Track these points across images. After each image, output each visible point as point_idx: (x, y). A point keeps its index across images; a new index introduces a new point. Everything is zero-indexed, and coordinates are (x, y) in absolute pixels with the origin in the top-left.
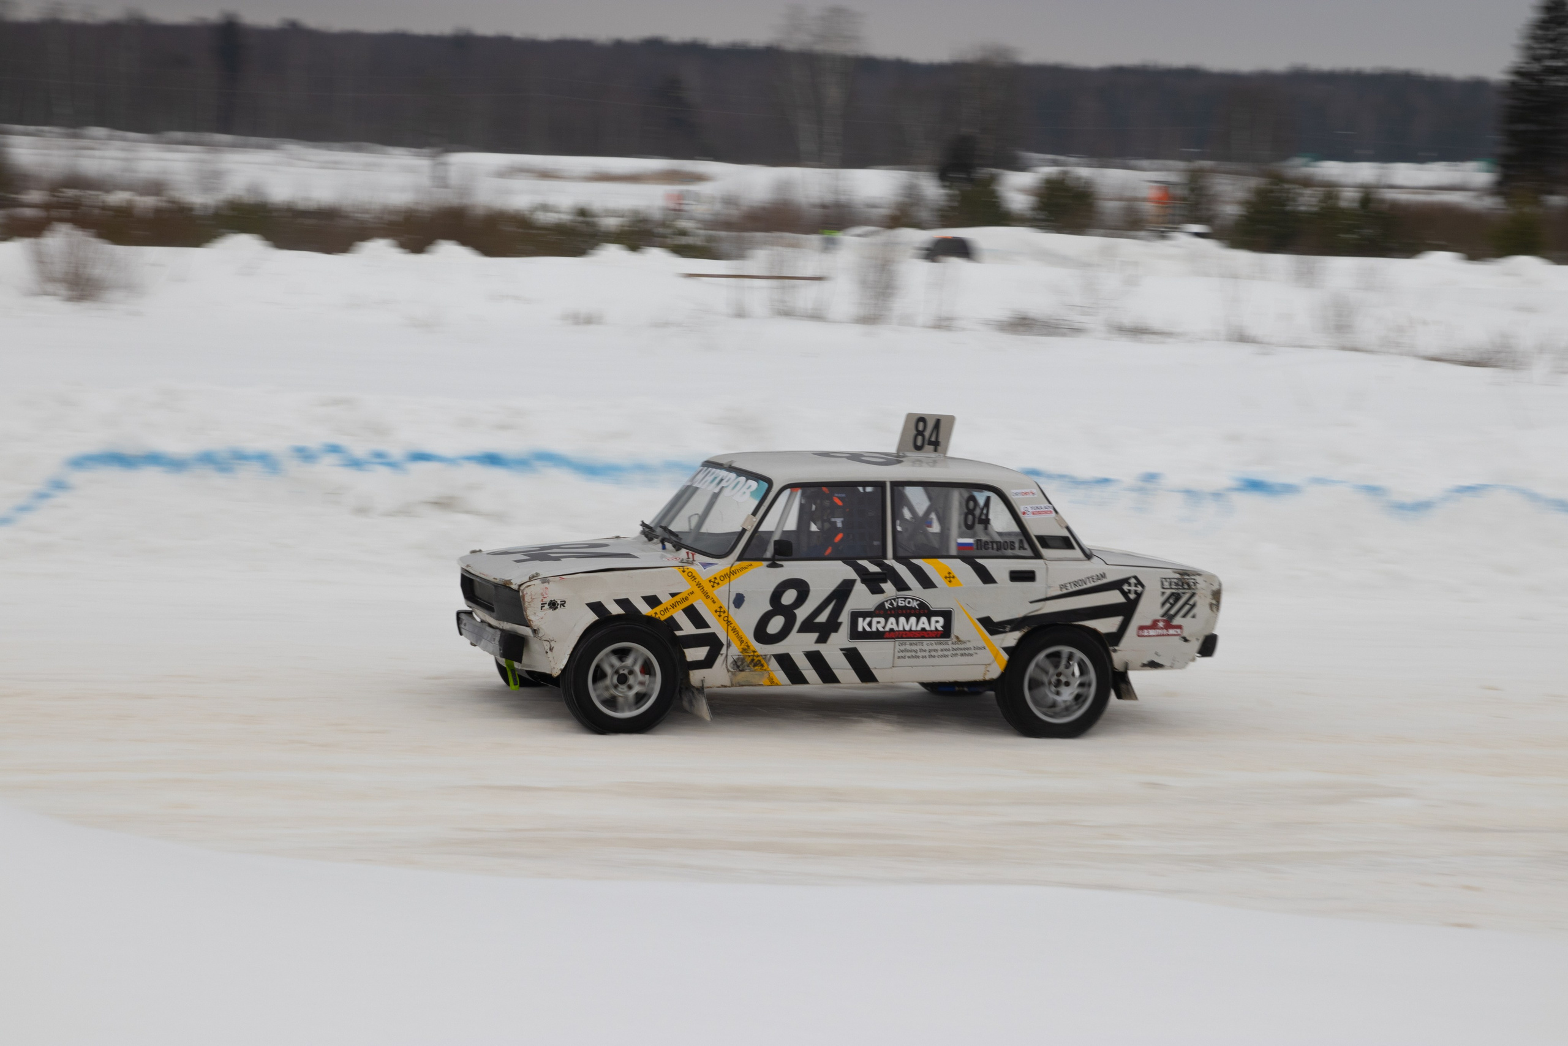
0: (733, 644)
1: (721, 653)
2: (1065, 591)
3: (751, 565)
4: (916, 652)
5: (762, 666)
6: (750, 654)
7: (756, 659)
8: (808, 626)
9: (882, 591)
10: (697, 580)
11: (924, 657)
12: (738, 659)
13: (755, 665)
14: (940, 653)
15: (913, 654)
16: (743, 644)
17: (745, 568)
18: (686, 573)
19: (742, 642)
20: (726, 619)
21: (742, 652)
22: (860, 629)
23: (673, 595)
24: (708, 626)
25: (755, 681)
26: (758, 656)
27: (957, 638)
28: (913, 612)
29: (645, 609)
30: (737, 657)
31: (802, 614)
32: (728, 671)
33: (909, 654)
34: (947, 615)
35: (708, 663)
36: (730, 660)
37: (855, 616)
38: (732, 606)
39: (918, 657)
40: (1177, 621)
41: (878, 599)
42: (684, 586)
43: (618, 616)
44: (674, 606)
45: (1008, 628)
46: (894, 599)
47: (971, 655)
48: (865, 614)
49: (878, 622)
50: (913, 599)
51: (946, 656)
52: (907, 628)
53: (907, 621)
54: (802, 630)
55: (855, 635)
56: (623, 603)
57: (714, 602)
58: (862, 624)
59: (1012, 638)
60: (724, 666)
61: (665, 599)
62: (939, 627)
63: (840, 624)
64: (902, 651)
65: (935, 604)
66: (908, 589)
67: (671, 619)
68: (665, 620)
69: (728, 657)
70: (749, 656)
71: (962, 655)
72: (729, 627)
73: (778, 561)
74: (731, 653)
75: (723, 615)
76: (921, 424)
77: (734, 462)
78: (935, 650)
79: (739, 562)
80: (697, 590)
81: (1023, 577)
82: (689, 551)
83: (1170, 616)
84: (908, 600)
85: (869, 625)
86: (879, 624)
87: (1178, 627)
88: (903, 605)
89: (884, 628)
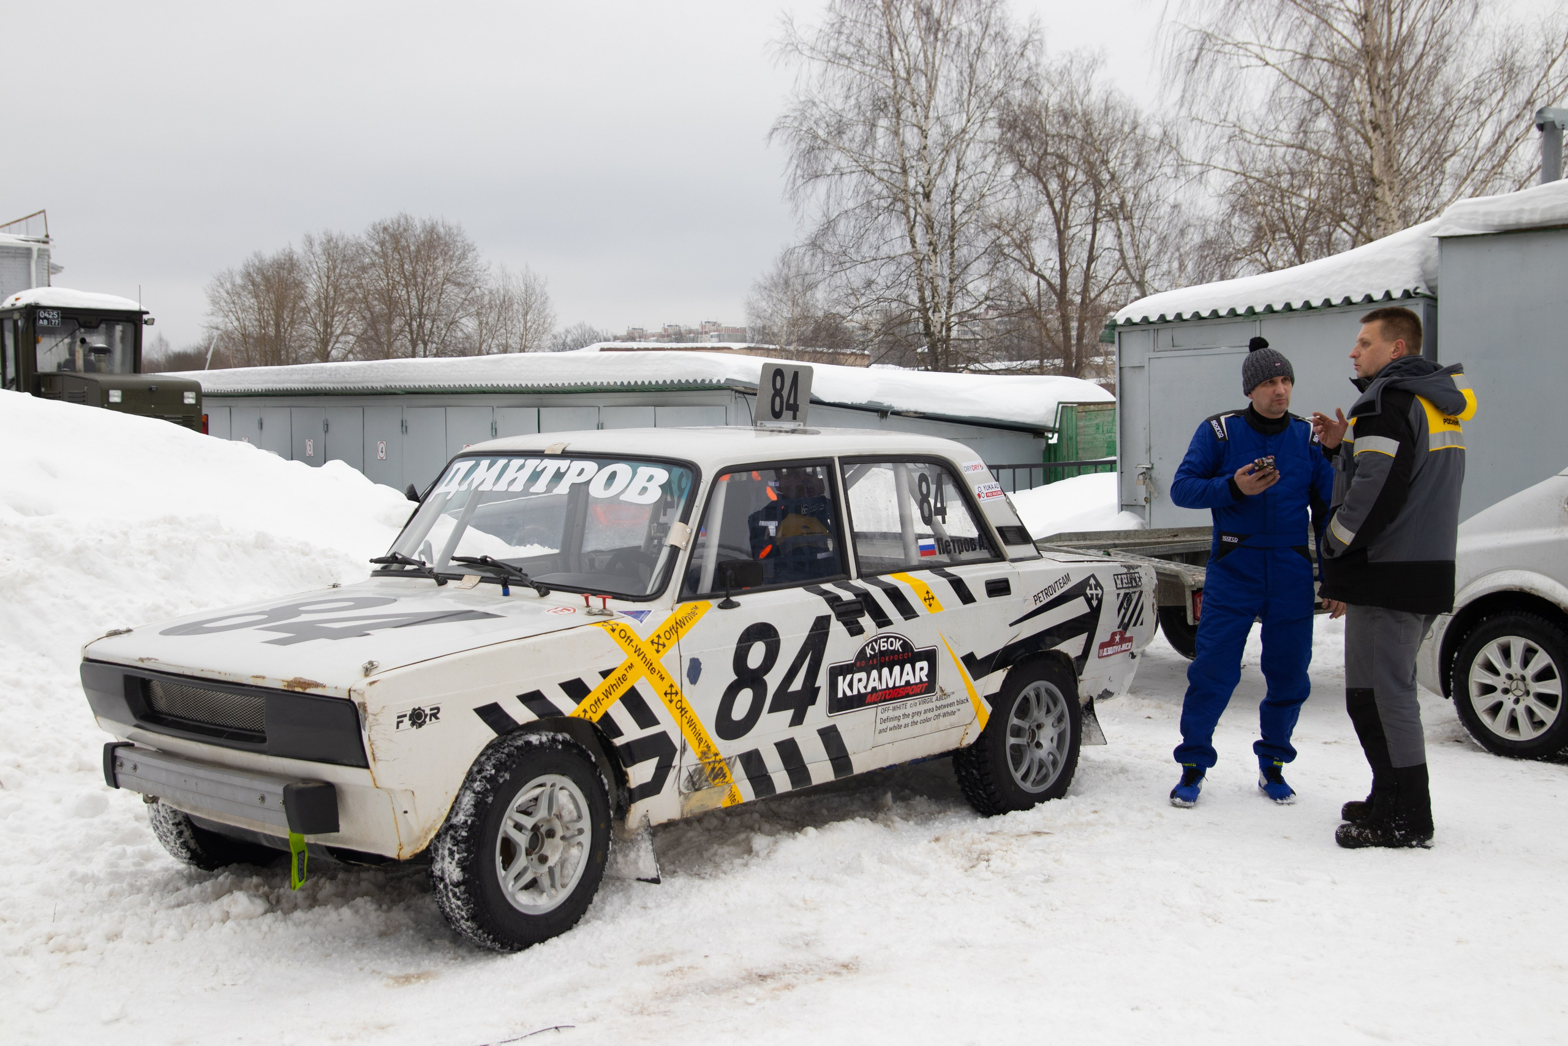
0: (689, 748)
1: (673, 764)
2: (1039, 605)
3: (696, 607)
4: (898, 718)
5: (724, 776)
6: (710, 760)
7: (718, 766)
8: (782, 701)
9: (860, 631)
10: (634, 643)
11: (906, 726)
12: (695, 771)
13: (714, 779)
14: (923, 716)
15: (896, 723)
16: (702, 744)
17: (694, 614)
18: (617, 632)
19: (700, 741)
20: (679, 705)
21: (700, 759)
22: (840, 695)
23: (605, 674)
24: (655, 722)
25: (712, 804)
26: (721, 761)
27: (941, 691)
28: (896, 658)
29: (567, 706)
30: (694, 767)
31: (773, 680)
32: (680, 793)
33: (890, 724)
34: (930, 656)
35: (653, 787)
36: (685, 774)
38: (686, 680)
39: (900, 727)
40: (1130, 632)
41: (859, 641)
42: (617, 657)
43: (527, 725)
44: (607, 694)
45: (993, 665)
46: (876, 641)
47: (953, 713)
48: (844, 671)
49: (860, 680)
50: (896, 638)
51: (927, 720)
52: (891, 684)
53: (891, 672)
54: (774, 708)
56: (532, 699)
57: (662, 679)
58: (842, 685)
59: (995, 681)
60: (676, 785)
61: (594, 682)
62: (924, 676)
63: (819, 688)
64: (884, 721)
65: (919, 644)
66: (887, 623)
67: (606, 718)
68: (599, 722)
69: (683, 770)
70: (709, 763)
71: (944, 715)
72: (684, 718)
73: (728, 596)
74: (687, 762)
75: (675, 699)
76: (778, 379)
77: (569, 444)
78: (919, 713)
79: (680, 605)
80: (637, 660)
81: (998, 588)
82: (586, 595)
83: (1124, 626)
84: (890, 639)
85: (850, 685)
86: (861, 682)
87: (1130, 640)
88: (885, 648)
89: (865, 688)
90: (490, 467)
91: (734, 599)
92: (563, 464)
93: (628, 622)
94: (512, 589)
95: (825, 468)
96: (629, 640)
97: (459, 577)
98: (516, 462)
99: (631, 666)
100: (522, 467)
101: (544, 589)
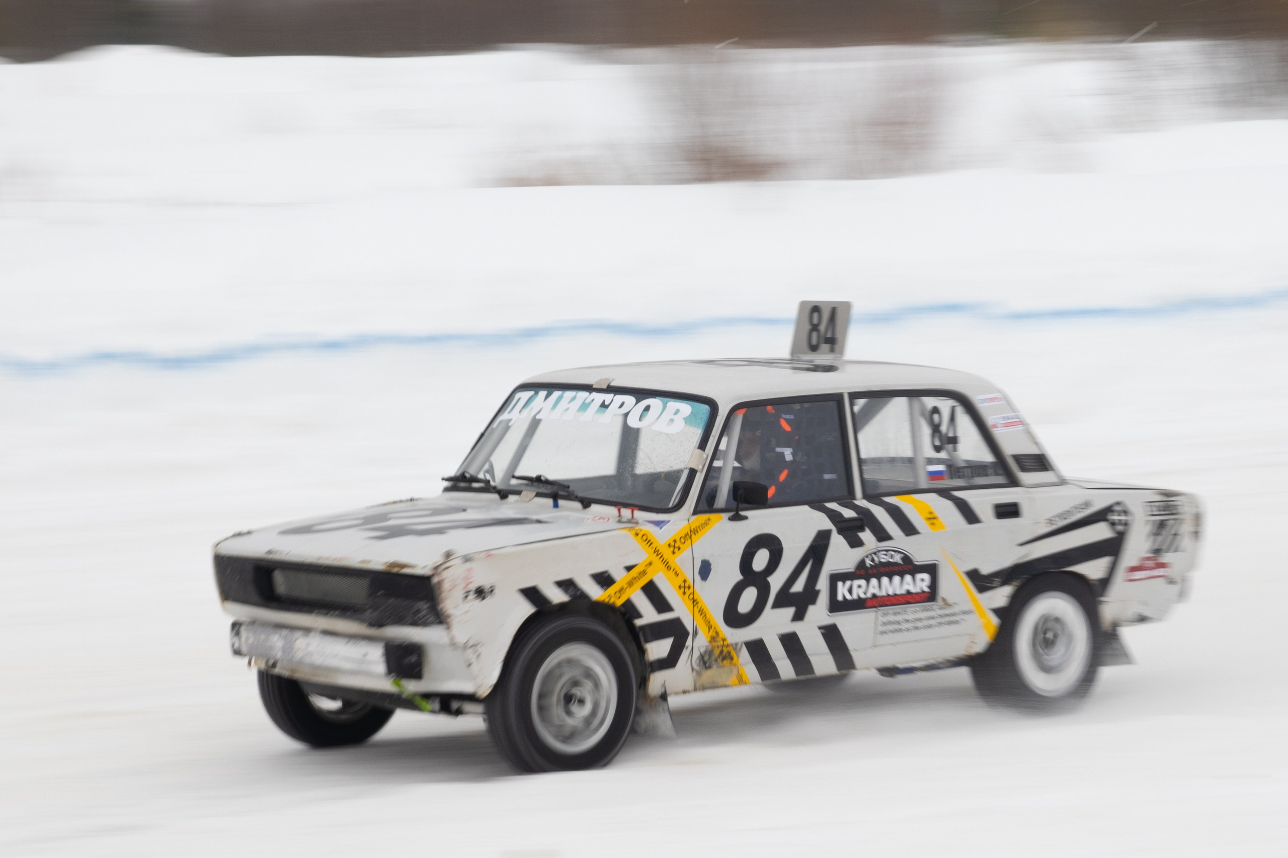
0: (700, 632)
1: (687, 644)
2: (1054, 527)
3: (709, 519)
4: (899, 623)
5: (732, 659)
6: (719, 644)
7: (725, 650)
8: (784, 599)
9: (861, 544)
10: (653, 546)
11: (908, 630)
12: (705, 652)
13: (723, 659)
14: (926, 623)
15: (896, 627)
16: (711, 631)
17: (706, 524)
18: (640, 536)
19: (710, 627)
20: (691, 596)
21: (710, 642)
22: (840, 598)
23: (629, 569)
24: (671, 609)
25: (721, 682)
26: (728, 646)
27: (944, 600)
28: (896, 569)
29: (595, 592)
30: (705, 649)
31: (776, 581)
32: (693, 669)
33: (891, 627)
34: (932, 569)
35: (670, 662)
36: (696, 654)
38: (698, 578)
39: (900, 630)
40: (1166, 558)
41: (857, 554)
42: (640, 555)
43: (562, 606)
44: (630, 584)
45: (998, 581)
46: (875, 553)
47: (956, 622)
48: (844, 577)
49: (859, 586)
50: (896, 552)
51: (930, 626)
52: (891, 593)
53: (891, 581)
54: (777, 605)
55: (836, 606)
56: (567, 585)
57: (677, 574)
58: (842, 590)
59: (1001, 596)
60: (689, 663)
61: (619, 575)
62: (925, 586)
63: (818, 591)
64: (885, 624)
65: (920, 557)
66: (888, 537)
67: (629, 604)
68: (622, 606)
69: (694, 650)
70: (718, 647)
71: (948, 623)
72: (696, 607)
73: (737, 510)
74: (698, 644)
75: (688, 592)
76: (816, 315)
77: (613, 380)
78: (920, 620)
79: (695, 517)
80: (656, 560)
81: (1008, 511)
82: (619, 507)
83: (1157, 551)
84: (890, 553)
85: (850, 591)
86: (860, 589)
87: (1164, 565)
88: (885, 560)
89: (865, 593)
90: (547, 397)
91: (743, 513)
92: (608, 397)
93: (650, 529)
94: (561, 502)
95: (835, 402)
96: (649, 542)
97: (518, 493)
98: (569, 394)
99: (650, 564)
100: (573, 399)
101: (586, 503)
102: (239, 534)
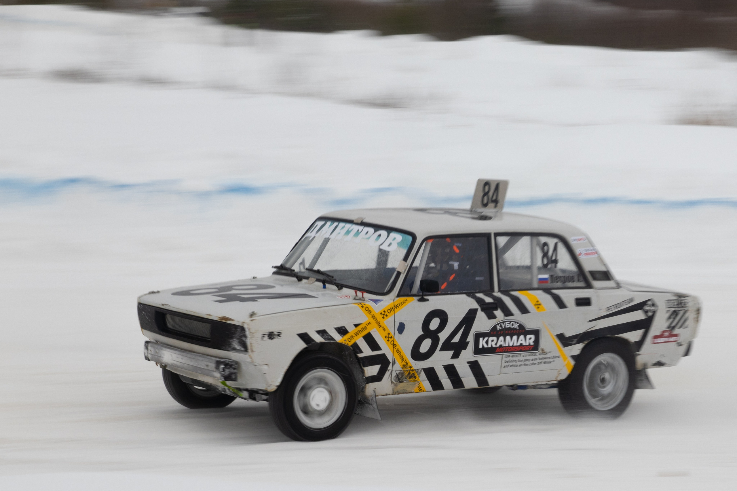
0: (397, 362)
1: (388, 369)
2: (610, 312)
3: (406, 300)
4: (515, 361)
5: (415, 377)
6: (408, 369)
7: (411, 372)
8: (447, 346)
9: (494, 317)
10: (372, 314)
11: (520, 366)
12: (399, 373)
13: (410, 378)
14: (531, 362)
15: (514, 363)
16: (403, 362)
17: (404, 303)
18: (364, 308)
19: (403, 360)
20: (392, 343)
21: (402, 368)
22: (481, 346)
23: (356, 326)
24: (380, 349)
25: (409, 390)
26: (413, 370)
27: (543, 350)
28: (515, 332)
29: (338, 338)
30: (399, 371)
31: (443, 336)
32: (392, 382)
33: (511, 364)
34: (536, 333)
35: (378, 378)
36: (394, 374)
37: (478, 336)
38: (397, 332)
39: (516, 366)
40: (676, 331)
41: (492, 323)
42: (363, 318)
43: (322, 344)
44: (357, 334)
45: (575, 341)
46: (503, 323)
47: (550, 362)
48: (484, 335)
49: (493, 341)
50: (516, 322)
51: (534, 364)
52: (511, 345)
53: (511, 338)
54: (443, 349)
55: (478, 351)
56: (322, 333)
57: (384, 330)
58: (482, 343)
59: (577, 349)
60: (390, 379)
61: (351, 329)
62: (532, 342)
63: (468, 342)
64: (507, 362)
65: (529, 326)
66: (511, 314)
67: (355, 345)
68: (352, 346)
69: (393, 372)
70: (407, 371)
71: (545, 363)
72: (395, 349)
73: (422, 296)
74: (396, 368)
75: (390, 340)
76: (487, 187)
77: (365, 218)
78: (528, 360)
79: (398, 298)
80: (372, 321)
81: (583, 302)
82: (357, 290)
83: (672, 328)
84: (512, 323)
85: (487, 342)
86: (492, 342)
87: (676, 335)
88: (509, 327)
89: (496, 344)
90: (330, 225)
91: (426, 297)
92: (361, 228)
93: (371, 304)
94: (327, 285)
95: (486, 238)
96: (370, 312)
97: (307, 278)
98: (342, 225)
99: (369, 323)
100: (343, 227)
101: (340, 287)
102: (153, 293)
